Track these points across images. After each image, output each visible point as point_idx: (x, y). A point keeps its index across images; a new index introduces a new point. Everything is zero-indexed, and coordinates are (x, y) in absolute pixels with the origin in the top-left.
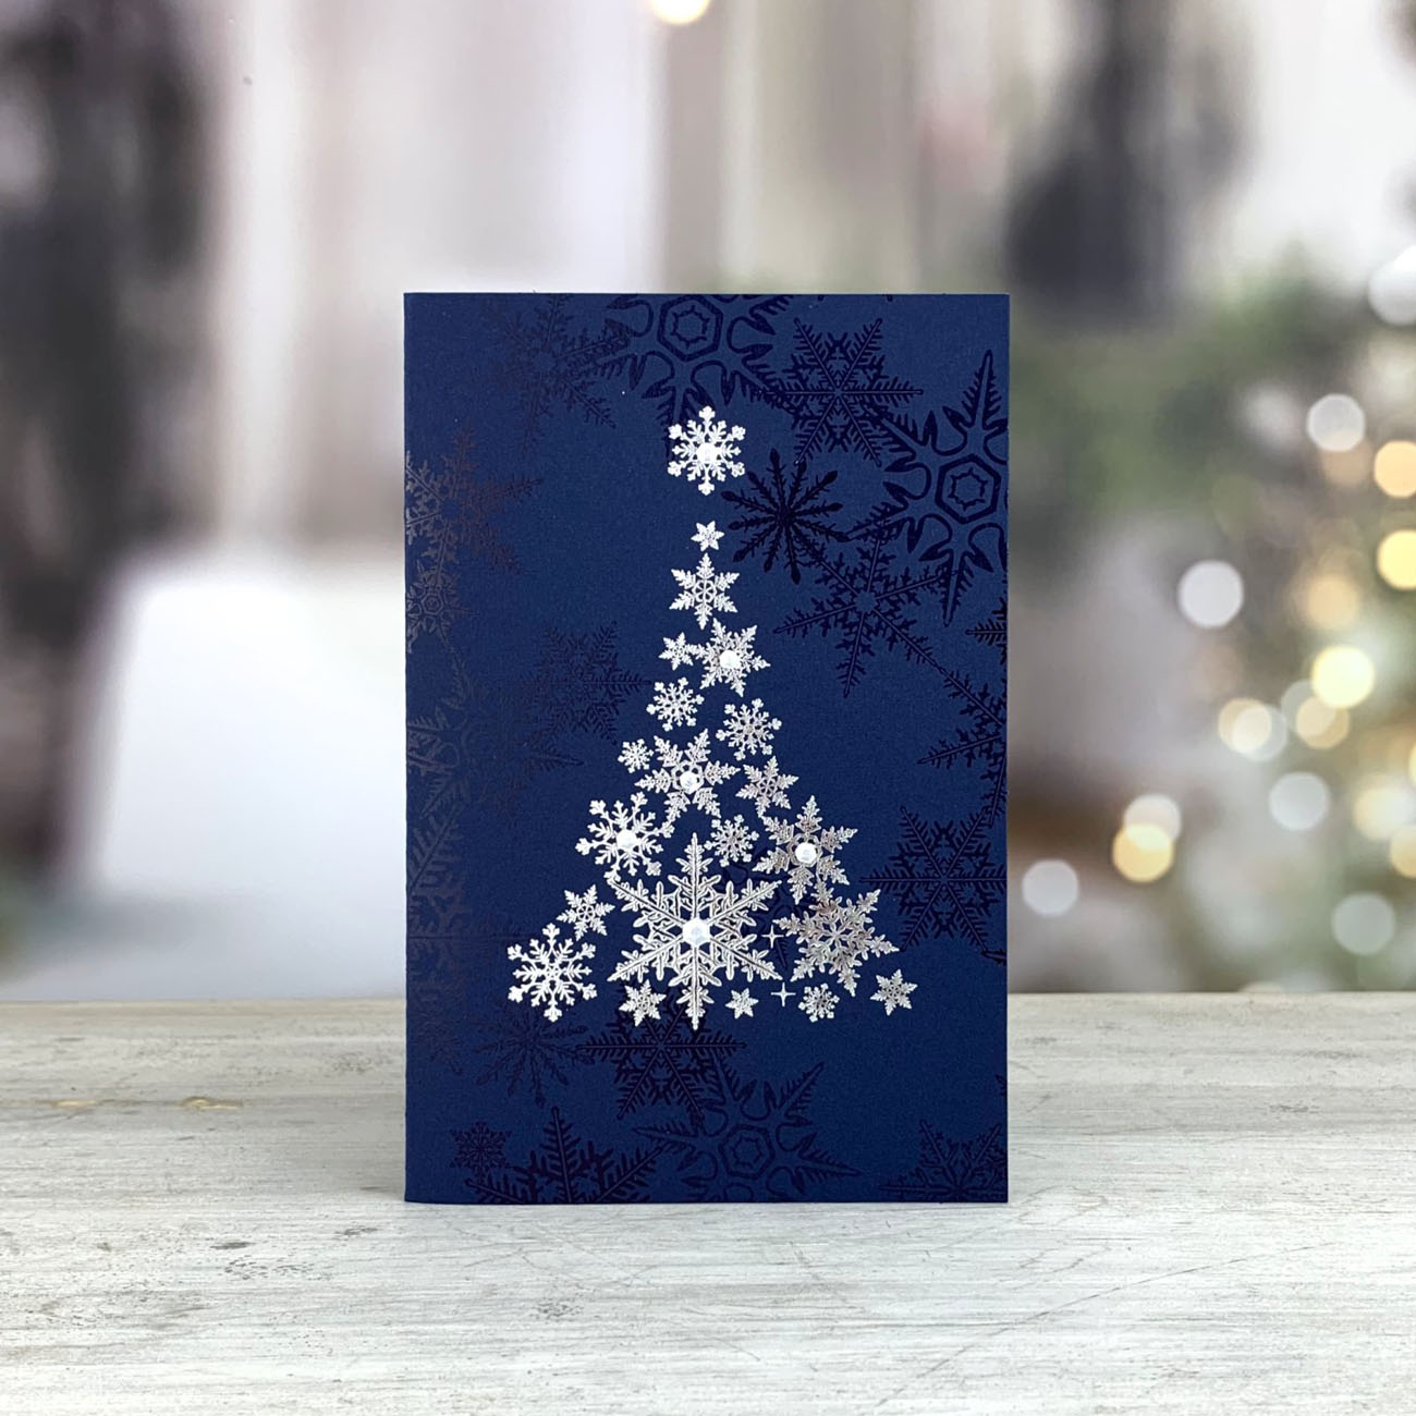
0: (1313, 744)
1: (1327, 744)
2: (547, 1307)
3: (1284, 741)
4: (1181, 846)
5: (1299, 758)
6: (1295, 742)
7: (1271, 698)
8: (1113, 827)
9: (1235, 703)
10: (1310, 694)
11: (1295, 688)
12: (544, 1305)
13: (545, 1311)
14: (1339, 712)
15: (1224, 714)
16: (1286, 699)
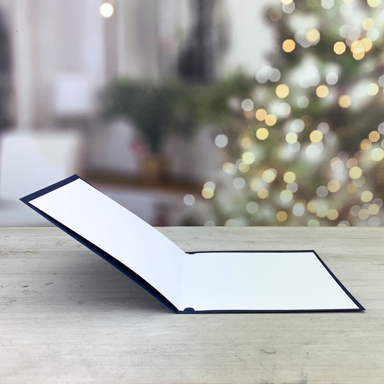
0: (242, 172)
1: (245, 172)
3: (236, 171)
4: (215, 192)
5: (239, 174)
6: (238, 171)
7: (234, 162)
8: (202, 188)
9: (227, 163)
10: (242, 161)
11: (239, 160)
14: (248, 165)
15: (224, 166)
16: (237, 163)
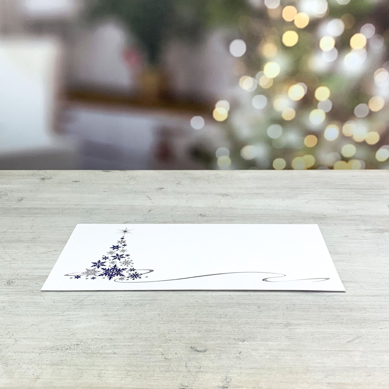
0: (263, 87)
1: (267, 87)
2: (8, 282)
3: (256, 87)
4: (230, 113)
5: (260, 91)
6: (259, 86)
7: (253, 76)
8: (213, 108)
9: (244, 77)
10: (263, 74)
11: (260, 73)
12: (8, 281)
13: (8, 283)
14: (270, 79)
15: (241, 79)
16: (257, 75)
